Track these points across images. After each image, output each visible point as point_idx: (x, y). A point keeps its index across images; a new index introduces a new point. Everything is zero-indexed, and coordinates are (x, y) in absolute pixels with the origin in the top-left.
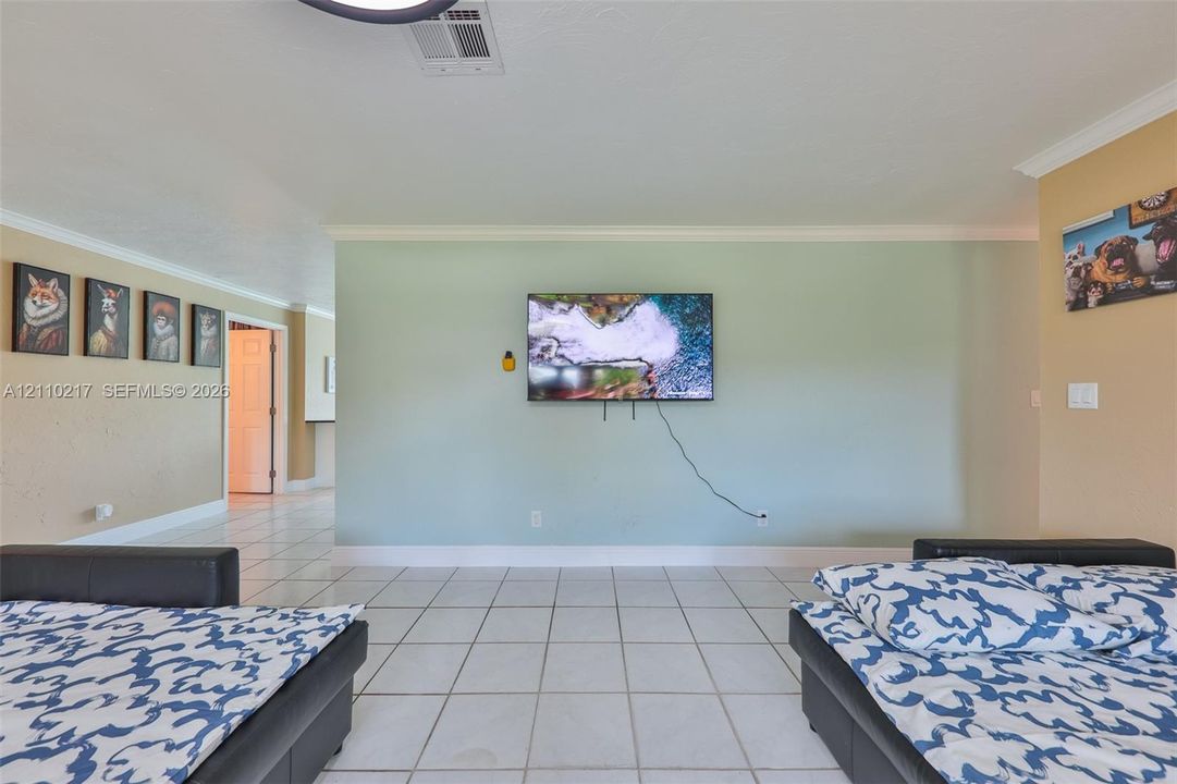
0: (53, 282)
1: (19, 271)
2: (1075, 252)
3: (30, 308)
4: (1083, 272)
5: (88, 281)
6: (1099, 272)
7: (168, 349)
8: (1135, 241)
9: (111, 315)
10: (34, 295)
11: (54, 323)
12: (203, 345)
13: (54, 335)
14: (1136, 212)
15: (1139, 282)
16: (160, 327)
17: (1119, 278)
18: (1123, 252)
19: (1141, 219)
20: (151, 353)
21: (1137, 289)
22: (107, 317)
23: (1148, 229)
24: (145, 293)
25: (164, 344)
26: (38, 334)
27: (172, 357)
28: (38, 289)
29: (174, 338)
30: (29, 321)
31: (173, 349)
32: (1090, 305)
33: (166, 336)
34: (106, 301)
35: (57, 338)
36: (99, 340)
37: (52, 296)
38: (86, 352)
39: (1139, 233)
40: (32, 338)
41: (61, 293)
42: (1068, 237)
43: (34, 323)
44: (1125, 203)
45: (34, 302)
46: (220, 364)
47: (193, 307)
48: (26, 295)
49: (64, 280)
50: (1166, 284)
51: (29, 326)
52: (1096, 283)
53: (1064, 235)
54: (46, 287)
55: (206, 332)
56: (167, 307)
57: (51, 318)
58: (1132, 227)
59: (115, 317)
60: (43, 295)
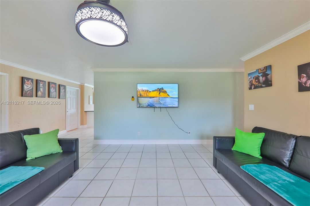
0: (30, 81)
1: (23, 79)
2: (250, 78)
3: (25, 87)
4: (251, 82)
5: (37, 80)
6: (254, 82)
7: (54, 95)
8: (259, 76)
9: (42, 88)
10: (26, 84)
11: (30, 90)
12: (61, 94)
13: (30, 93)
14: (260, 70)
15: (260, 85)
16: (52, 90)
17: (257, 84)
18: (257, 78)
19: (260, 72)
20: (50, 96)
21: (260, 86)
22: (41, 88)
23: (261, 74)
24: (49, 82)
25: (53, 94)
26: (27, 92)
27: (55, 97)
28: (27, 82)
29: (55, 92)
30: (25, 89)
31: (55, 95)
32: (252, 89)
33: (54, 92)
34: (41, 84)
35: (31, 93)
36: (39, 93)
37: (30, 84)
38: (37, 96)
39: (260, 75)
40: (26, 93)
41: (31, 83)
42: (249, 74)
43: (26, 90)
44: (258, 69)
45: (26, 85)
46: (65, 98)
47: (59, 85)
48: (24, 84)
49: (32, 80)
50: (264, 86)
51: (25, 91)
52: (253, 84)
53: (248, 74)
54: (29, 82)
55: (62, 91)
56: (54, 85)
57: (30, 89)
58: (259, 73)
59: (43, 88)
60: (28, 84)
